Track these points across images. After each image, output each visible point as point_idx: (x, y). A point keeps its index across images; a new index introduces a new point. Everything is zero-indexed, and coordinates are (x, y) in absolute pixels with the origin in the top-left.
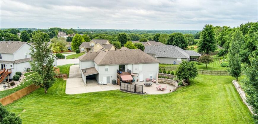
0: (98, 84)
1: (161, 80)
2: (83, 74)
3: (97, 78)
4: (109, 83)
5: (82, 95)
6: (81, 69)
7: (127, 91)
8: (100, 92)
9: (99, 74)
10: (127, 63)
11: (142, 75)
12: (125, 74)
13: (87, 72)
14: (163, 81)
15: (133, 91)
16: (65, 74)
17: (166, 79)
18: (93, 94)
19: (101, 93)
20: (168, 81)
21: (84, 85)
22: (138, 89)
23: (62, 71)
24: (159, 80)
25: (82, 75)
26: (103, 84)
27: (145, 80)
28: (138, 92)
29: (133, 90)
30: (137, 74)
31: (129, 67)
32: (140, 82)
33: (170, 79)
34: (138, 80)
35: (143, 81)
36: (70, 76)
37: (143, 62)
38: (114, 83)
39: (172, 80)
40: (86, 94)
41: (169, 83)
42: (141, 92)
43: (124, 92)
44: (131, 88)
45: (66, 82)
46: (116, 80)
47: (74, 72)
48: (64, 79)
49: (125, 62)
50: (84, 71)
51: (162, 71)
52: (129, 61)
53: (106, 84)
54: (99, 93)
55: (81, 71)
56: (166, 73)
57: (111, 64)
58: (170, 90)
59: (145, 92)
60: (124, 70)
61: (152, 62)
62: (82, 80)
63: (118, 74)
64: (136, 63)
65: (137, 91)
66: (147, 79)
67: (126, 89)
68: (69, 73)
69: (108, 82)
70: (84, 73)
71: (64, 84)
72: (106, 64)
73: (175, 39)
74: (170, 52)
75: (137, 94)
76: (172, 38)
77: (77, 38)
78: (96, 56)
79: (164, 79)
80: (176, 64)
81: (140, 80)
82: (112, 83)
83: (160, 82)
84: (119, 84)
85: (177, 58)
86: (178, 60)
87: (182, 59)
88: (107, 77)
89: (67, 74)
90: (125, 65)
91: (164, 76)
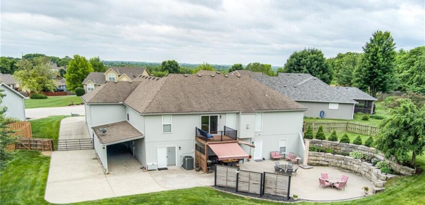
0: (143, 168)
1: (315, 158)
2: (96, 140)
3: (137, 150)
4: (175, 165)
6: (90, 126)
7: (236, 190)
8: (154, 194)
9: (146, 140)
10: (223, 109)
11: (261, 143)
12: (221, 141)
13: (110, 135)
14: (321, 158)
15: (258, 192)
16: (47, 140)
17: (330, 154)
18: (133, 201)
19: (158, 197)
20: (336, 161)
21: (101, 171)
22: (273, 186)
23: (39, 131)
24: (311, 158)
25: (93, 142)
26: (157, 169)
27: (267, 157)
28: (274, 194)
29: (256, 189)
30: (250, 140)
31: (227, 122)
32: (257, 161)
33: (339, 154)
34: (250, 157)
35: (264, 159)
36: (61, 145)
37: (266, 108)
38: (189, 164)
39: (347, 157)
41: (338, 165)
42: (283, 193)
43: (229, 196)
44: (251, 182)
45: (49, 162)
46: (194, 156)
47: (71, 135)
48: (45, 154)
49: (218, 108)
50: (101, 131)
51: (315, 133)
52: (227, 105)
53: (166, 169)
54: (153, 198)
55: (91, 131)
56: (325, 139)
57: (180, 112)
58: (366, 189)
59: (296, 195)
60: (214, 129)
61: (288, 110)
62: (94, 156)
63: (200, 140)
64: (248, 111)
65: (267, 191)
66: (273, 154)
67: (233, 185)
68: (57, 138)
69: (172, 163)
70: (98, 137)
71: (43, 168)
72: (166, 111)
73: (307, 61)
74: (310, 87)
75: (271, 200)
76: (300, 60)
77: (78, 63)
78: (130, 93)
79: (323, 156)
80: (326, 117)
81: (255, 157)
82: (183, 166)
83: (314, 162)
84: (205, 168)
85: (328, 103)
86: (331, 107)
87: (341, 105)
88: (169, 148)
89: (52, 140)
90: (217, 116)
91: (321, 145)
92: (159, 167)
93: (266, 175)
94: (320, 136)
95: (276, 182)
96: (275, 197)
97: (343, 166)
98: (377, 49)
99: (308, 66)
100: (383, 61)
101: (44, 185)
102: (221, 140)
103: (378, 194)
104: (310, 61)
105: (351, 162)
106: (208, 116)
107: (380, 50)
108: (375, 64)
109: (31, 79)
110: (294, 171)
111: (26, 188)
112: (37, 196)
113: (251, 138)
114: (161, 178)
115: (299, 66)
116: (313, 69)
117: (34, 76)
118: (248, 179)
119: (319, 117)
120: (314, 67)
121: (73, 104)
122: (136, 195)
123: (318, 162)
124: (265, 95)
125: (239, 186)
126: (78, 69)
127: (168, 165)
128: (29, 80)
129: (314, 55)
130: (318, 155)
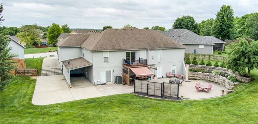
0: (92, 84)
1: (192, 75)
2: (64, 68)
3: (88, 74)
4: (111, 82)
5: (65, 105)
6: (61, 61)
7: (147, 94)
8: (98, 98)
9: (94, 67)
10: (138, 48)
11: (161, 68)
13: (72, 65)
14: (195, 75)
15: (160, 95)
16: (35, 69)
17: (201, 73)
18: (85, 102)
19: (101, 99)
20: (205, 77)
21: (66, 86)
22: (169, 91)
23: (30, 65)
24: (190, 75)
25: (62, 70)
26: (100, 84)
27: (165, 76)
28: (169, 96)
29: (159, 93)
31: (141, 55)
32: (159, 78)
33: (206, 72)
35: (163, 77)
36: (43, 72)
37: (163, 47)
38: (119, 81)
39: (210, 74)
40: (72, 105)
41: (206, 79)
42: (175, 95)
43: (143, 98)
44: (156, 89)
45: (35, 83)
47: (49, 67)
48: (33, 78)
49: (135, 47)
50: (67, 63)
51: (191, 61)
52: (141, 45)
53: (105, 84)
54: (97, 100)
55: (61, 63)
56: (197, 64)
57: (113, 50)
58: (223, 91)
59: (182, 95)
60: (133, 60)
61: (176, 48)
62: (63, 78)
63: (125, 66)
64: (153, 49)
65: (165, 94)
66: (168, 74)
67: (145, 91)
68: (41, 69)
69: (109, 80)
70: (65, 66)
71: (31, 86)
72: (105, 49)
73: (185, 23)
74: (187, 36)
75: (168, 100)
76: (181, 22)
77: (54, 28)
78: (85, 41)
79: (197, 74)
80: (198, 53)
81: (158, 76)
82: (116, 82)
83: (192, 78)
84: (128, 83)
85: (198, 45)
86: (200, 47)
87: (206, 46)
88: (107, 71)
89: (38, 69)
90: (135, 52)
91: (196, 68)
92: (101, 83)
93: (165, 84)
94: (195, 63)
95: (171, 88)
96: (170, 97)
97: (209, 79)
98: (224, 15)
99: (186, 25)
100: (227, 22)
101: (32, 96)
102: (138, 66)
103: (230, 94)
104: (187, 22)
105: (213, 77)
106: (130, 52)
107: (225, 15)
108: (223, 23)
109: (27, 37)
110: (180, 82)
111: (21, 97)
112: (27, 101)
113: (155, 65)
114: (102, 89)
115: (181, 25)
116: (189, 27)
117: (29, 35)
118: (154, 87)
119: (193, 53)
120: (189, 26)
121: (51, 51)
122: (87, 99)
123: (194, 78)
124: (162, 40)
125: (149, 91)
126: (54, 31)
127: (107, 82)
128: (26, 38)
129: (189, 19)
130: (194, 74)
